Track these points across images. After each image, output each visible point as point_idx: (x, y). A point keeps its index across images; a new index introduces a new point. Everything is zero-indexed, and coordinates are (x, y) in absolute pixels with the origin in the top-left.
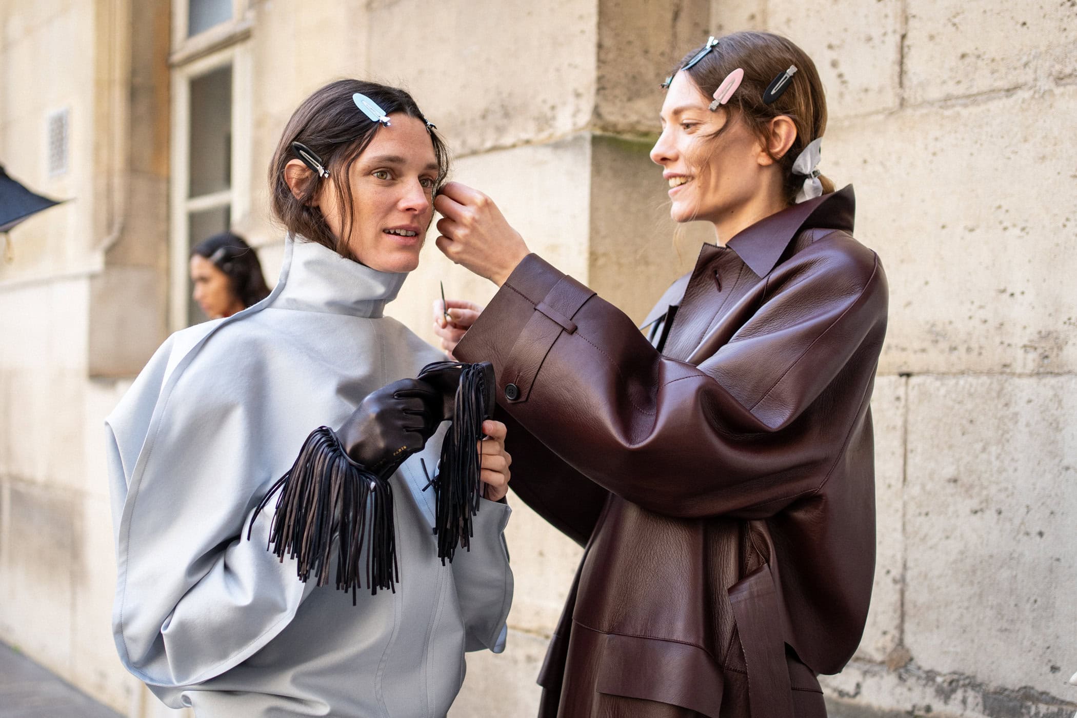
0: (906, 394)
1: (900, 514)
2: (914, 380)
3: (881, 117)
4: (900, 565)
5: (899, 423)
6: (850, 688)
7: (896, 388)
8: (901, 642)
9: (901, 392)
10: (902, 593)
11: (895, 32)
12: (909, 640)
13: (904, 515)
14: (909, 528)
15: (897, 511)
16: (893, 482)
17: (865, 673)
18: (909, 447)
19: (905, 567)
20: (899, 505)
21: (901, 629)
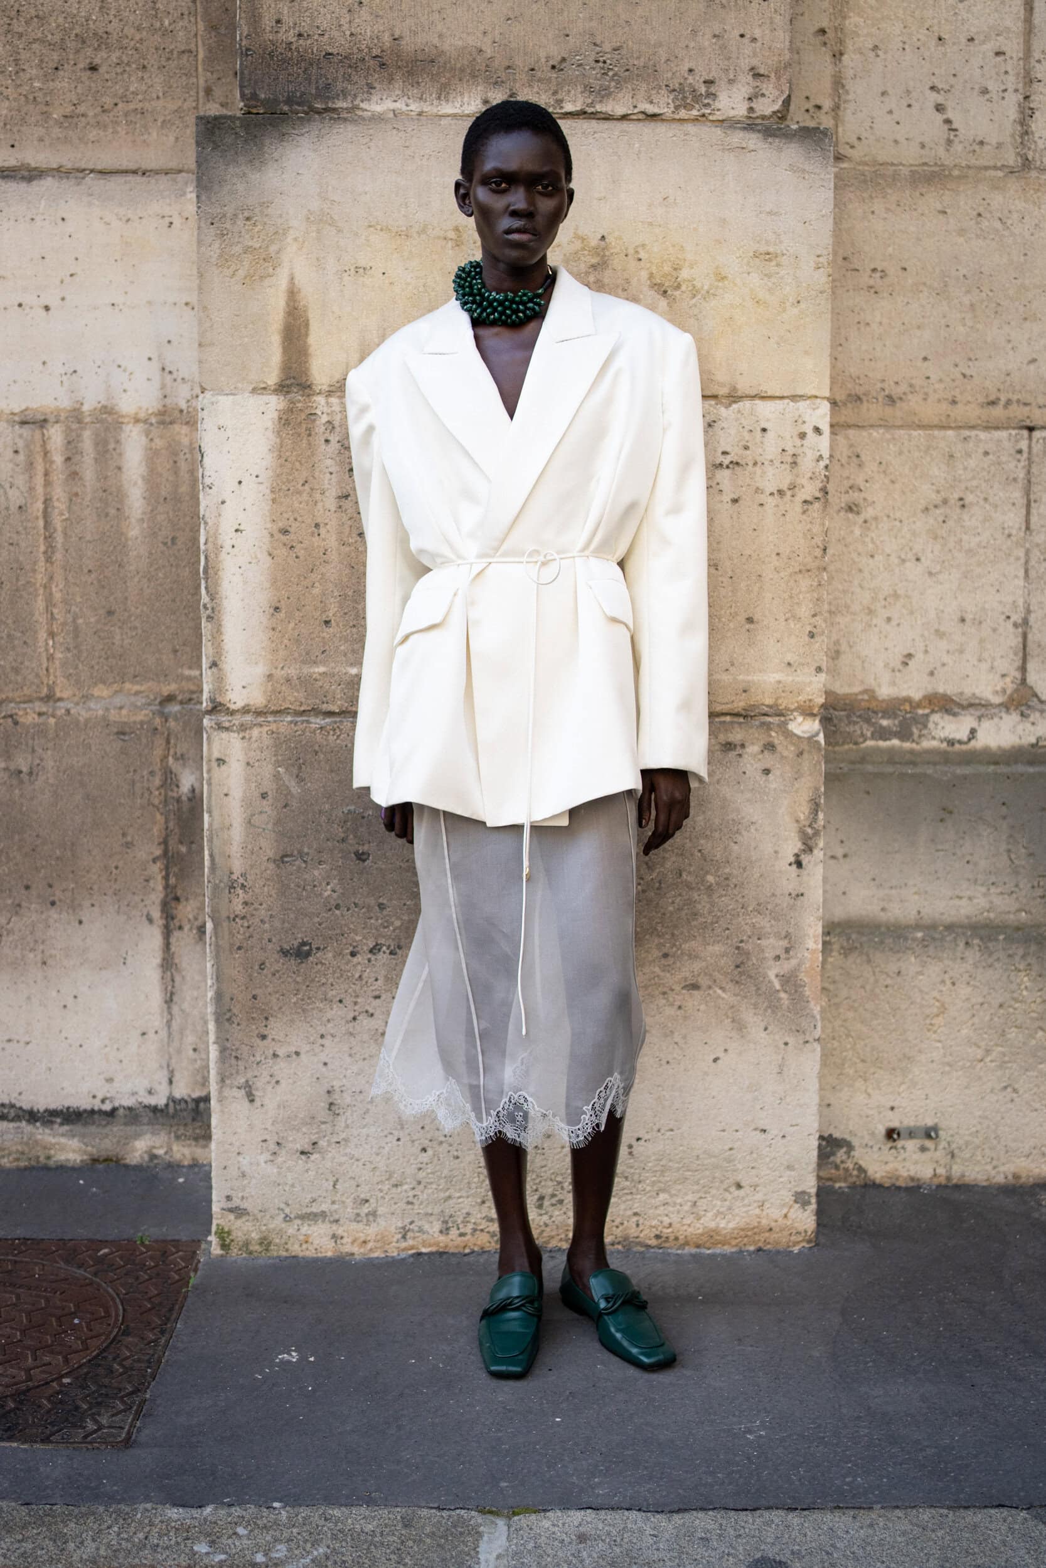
0: (1030, 447)
1: (1023, 561)
2: (1037, 434)
3: (1000, 174)
4: (1021, 609)
5: (1021, 475)
6: (963, 735)
7: (1017, 441)
8: (1024, 681)
9: (1024, 445)
10: (1025, 636)
11: (1016, 91)
12: (1032, 678)
13: (1027, 562)
14: (1032, 573)
15: (1018, 559)
16: (1014, 532)
17: (980, 718)
18: (1032, 497)
19: (1028, 611)
20: (1021, 553)
21: (1023, 669)
